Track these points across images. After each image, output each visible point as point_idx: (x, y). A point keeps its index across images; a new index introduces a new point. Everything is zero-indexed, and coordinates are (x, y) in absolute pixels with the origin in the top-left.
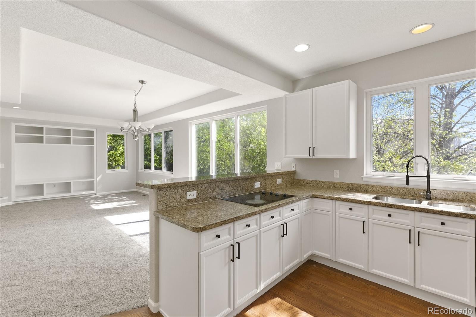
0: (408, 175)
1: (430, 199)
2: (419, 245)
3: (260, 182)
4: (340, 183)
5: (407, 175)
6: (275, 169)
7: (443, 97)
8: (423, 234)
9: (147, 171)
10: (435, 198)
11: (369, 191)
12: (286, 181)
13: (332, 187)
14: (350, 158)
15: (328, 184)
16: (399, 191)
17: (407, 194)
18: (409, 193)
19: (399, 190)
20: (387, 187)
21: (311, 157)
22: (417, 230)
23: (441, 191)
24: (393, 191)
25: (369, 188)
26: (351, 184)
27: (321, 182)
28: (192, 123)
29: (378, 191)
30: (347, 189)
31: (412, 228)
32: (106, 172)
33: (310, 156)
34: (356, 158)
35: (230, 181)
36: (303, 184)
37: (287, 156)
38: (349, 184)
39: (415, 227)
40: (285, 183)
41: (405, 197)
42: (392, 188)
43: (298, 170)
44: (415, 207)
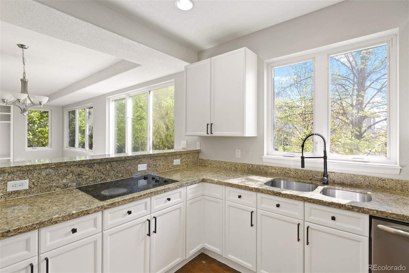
0: (304, 156)
1: (327, 183)
2: (308, 243)
3: (146, 164)
4: (241, 163)
5: (302, 156)
6: (182, 147)
7: (354, 77)
8: (312, 230)
9: (72, 149)
10: (332, 182)
11: (269, 173)
12: (187, 161)
13: (233, 168)
14: (246, 136)
15: (230, 165)
16: (297, 174)
17: (306, 177)
18: (307, 176)
19: (297, 172)
20: (286, 168)
21: (210, 135)
22: (307, 224)
23: (339, 174)
24: (292, 173)
25: (268, 169)
26: (251, 165)
27: (224, 163)
28: (110, 99)
29: (277, 173)
30: (248, 171)
31: (301, 222)
32: (25, 150)
33: (207, 134)
34: (256, 136)
35: (95, 165)
36: (207, 164)
37: (188, 133)
38: (250, 165)
39: (304, 221)
40: (186, 164)
41: (302, 181)
42: (290, 170)
43: (203, 150)
44: (304, 197)
